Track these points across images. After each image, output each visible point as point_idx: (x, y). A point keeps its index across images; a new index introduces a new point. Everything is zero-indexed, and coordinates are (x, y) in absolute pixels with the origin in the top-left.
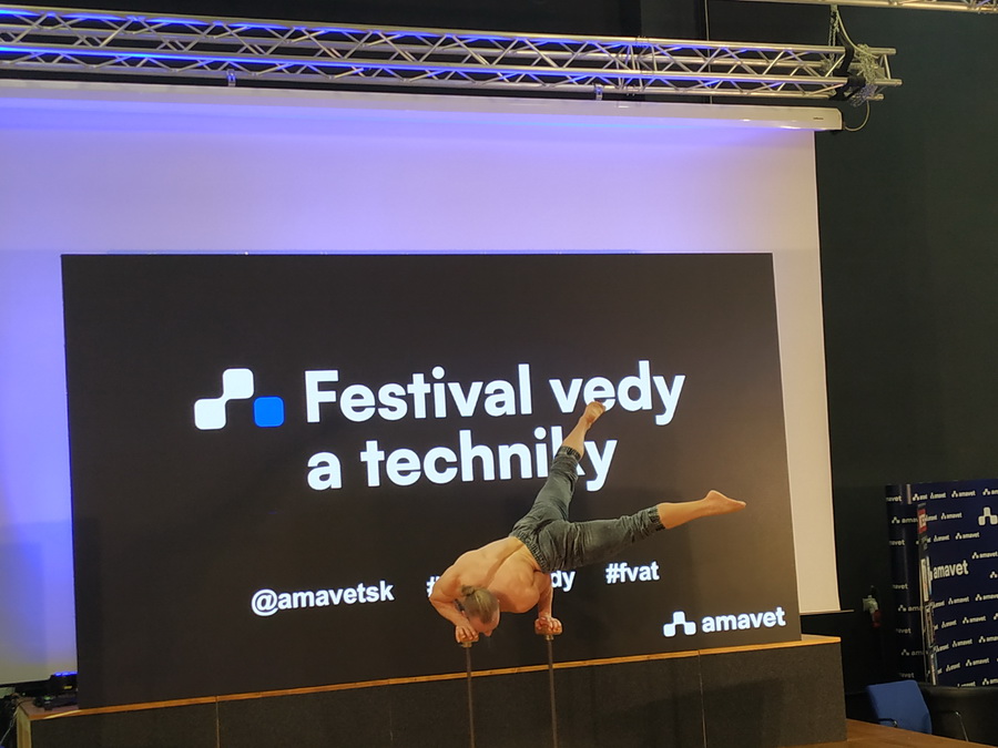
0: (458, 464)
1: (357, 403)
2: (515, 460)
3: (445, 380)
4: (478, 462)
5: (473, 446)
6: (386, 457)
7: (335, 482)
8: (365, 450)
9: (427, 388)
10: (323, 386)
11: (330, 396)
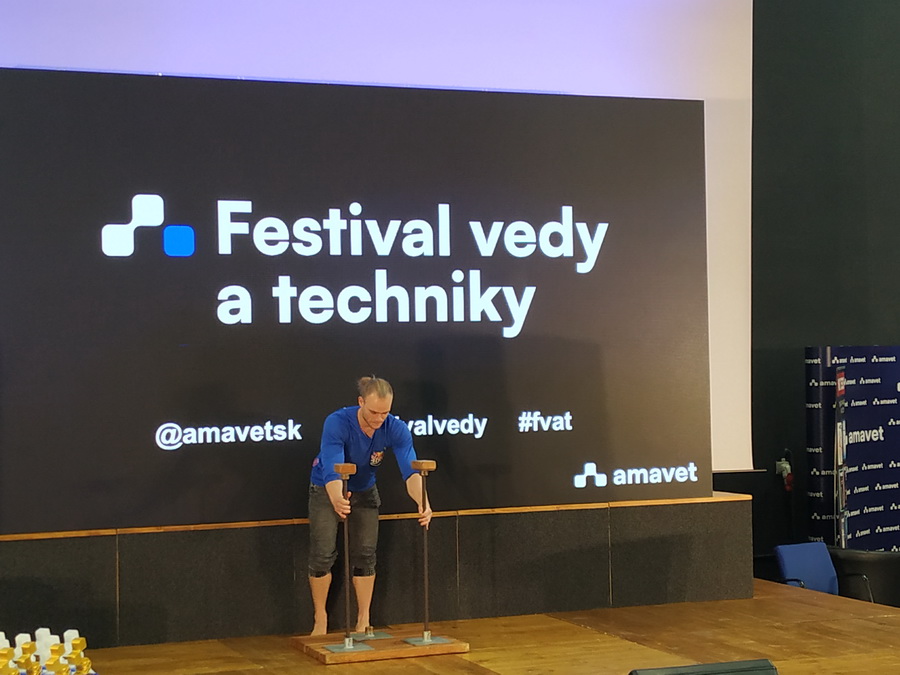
0: (372, 304)
1: (270, 236)
2: (431, 303)
3: (362, 217)
4: (392, 303)
5: (388, 286)
6: (299, 293)
7: (246, 316)
8: (277, 285)
9: (343, 224)
10: (236, 217)
11: (242, 228)
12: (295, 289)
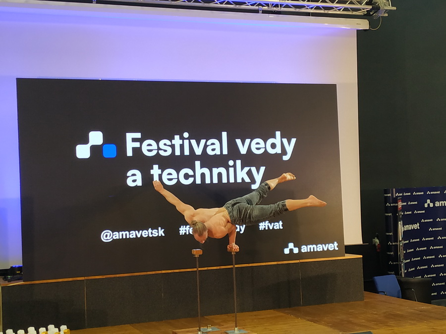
0: (194, 176)
1: (149, 148)
2: (220, 175)
3: (189, 139)
4: (203, 175)
5: (201, 168)
6: (162, 172)
7: (139, 183)
8: (153, 169)
9: (181, 142)
10: (134, 140)
11: (137, 145)
12: (160, 170)
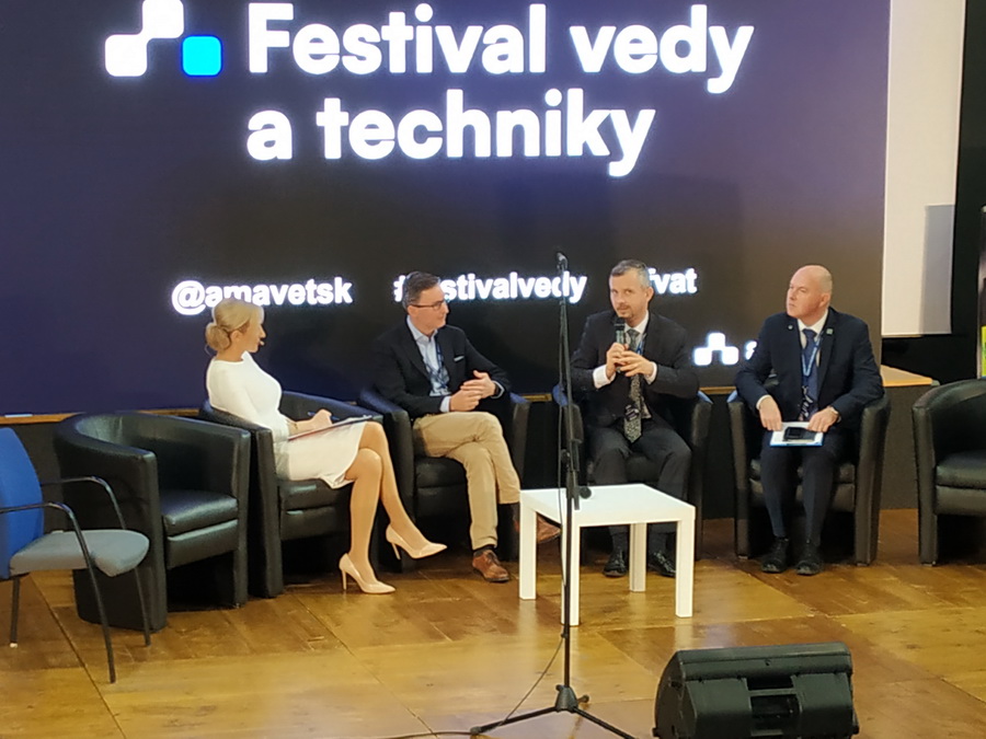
0: (442, 134)
1: (316, 50)
2: (518, 133)
3: (433, 23)
4: (469, 133)
5: (465, 109)
6: (351, 119)
7: (284, 151)
8: (322, 110)
9: (408, 32)
10: (273, 25)
11: (280, 39)
12: (346, 115)
